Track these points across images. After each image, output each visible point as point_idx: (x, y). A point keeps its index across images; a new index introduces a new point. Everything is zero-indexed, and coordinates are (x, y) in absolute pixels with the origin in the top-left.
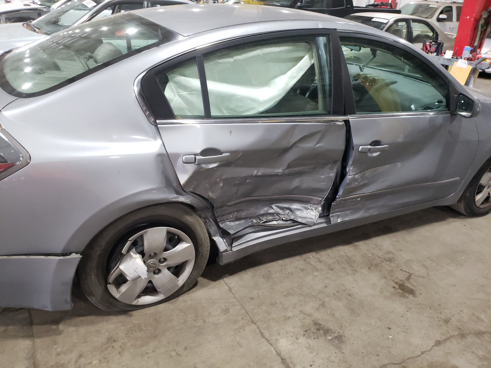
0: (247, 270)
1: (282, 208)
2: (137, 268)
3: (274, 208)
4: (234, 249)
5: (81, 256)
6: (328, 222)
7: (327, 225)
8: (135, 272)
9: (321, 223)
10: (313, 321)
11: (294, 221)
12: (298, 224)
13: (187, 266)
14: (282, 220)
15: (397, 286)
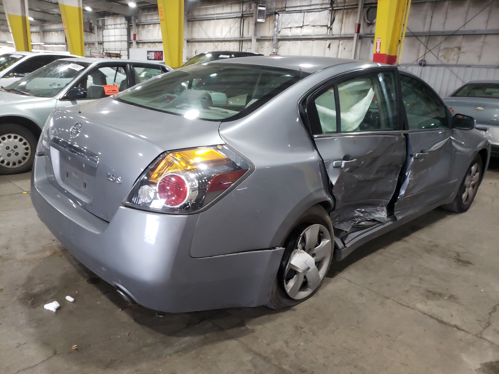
0: (349, 267)
1: (362, 212)
2: (306, 261)
3: (356, 212)
4: (348, 246)
5: (285, 248)
6: (395, 219)
7: (392, 223)
8: (306, 265)
9: (389, 221)
10: (425, 290)
11: (374, 220)
12: (377, 223)
13: (324, 261)
14: (367, 220)
15: (456, 261)
